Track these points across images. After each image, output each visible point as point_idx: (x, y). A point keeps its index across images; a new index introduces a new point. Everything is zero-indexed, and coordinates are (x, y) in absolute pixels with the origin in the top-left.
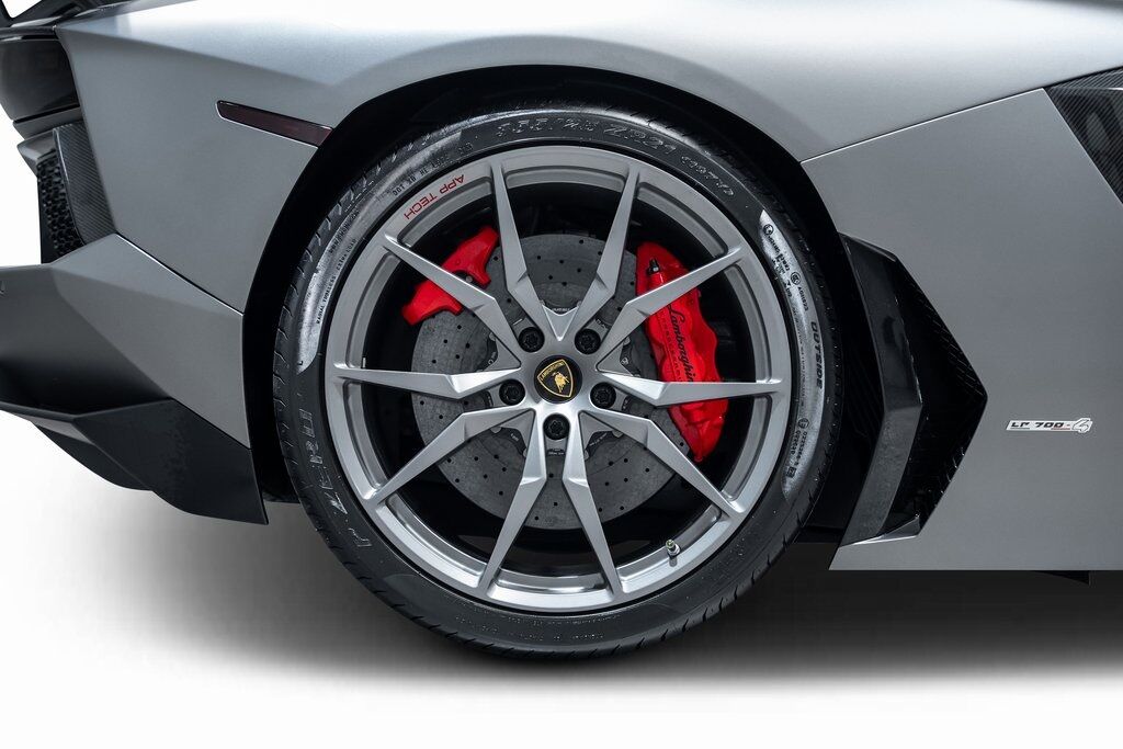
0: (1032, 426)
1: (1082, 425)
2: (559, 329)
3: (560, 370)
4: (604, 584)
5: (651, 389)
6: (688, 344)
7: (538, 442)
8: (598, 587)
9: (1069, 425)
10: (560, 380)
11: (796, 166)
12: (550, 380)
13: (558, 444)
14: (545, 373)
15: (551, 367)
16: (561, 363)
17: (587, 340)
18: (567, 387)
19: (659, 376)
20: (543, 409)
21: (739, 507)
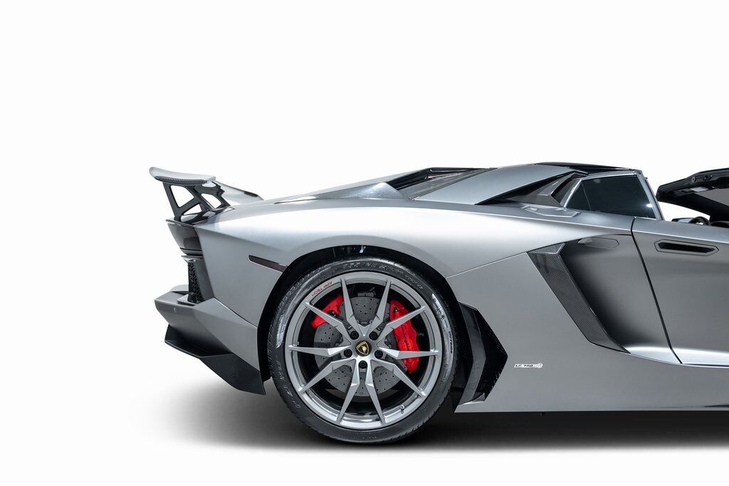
0: (523, 366)
1: (539, 366)
2: (364, 332)
3: (364, 345)
4: (379, 419)
5: (395, 354)
6: (408, 337)
7: (357, 370)
8: (377, 420)
9: (535, 366)
10: (364, 349)
11: (444, 279)
12: (361, 348)
13: (364, 370)
14: (359, 346)
15: (361, 344)
16: (365, 343)
17: (374, 336)
18: (367, 350)
19: (398, 348)
20: (359, 359)
21: (424, 394)
